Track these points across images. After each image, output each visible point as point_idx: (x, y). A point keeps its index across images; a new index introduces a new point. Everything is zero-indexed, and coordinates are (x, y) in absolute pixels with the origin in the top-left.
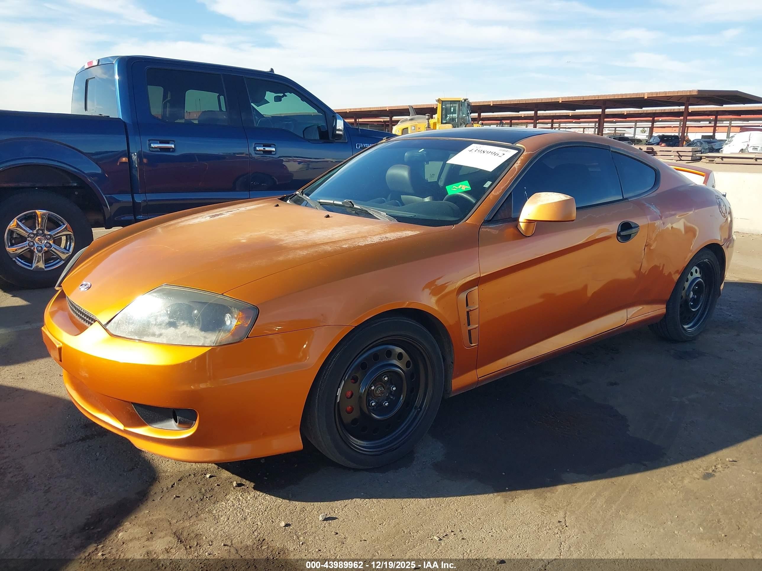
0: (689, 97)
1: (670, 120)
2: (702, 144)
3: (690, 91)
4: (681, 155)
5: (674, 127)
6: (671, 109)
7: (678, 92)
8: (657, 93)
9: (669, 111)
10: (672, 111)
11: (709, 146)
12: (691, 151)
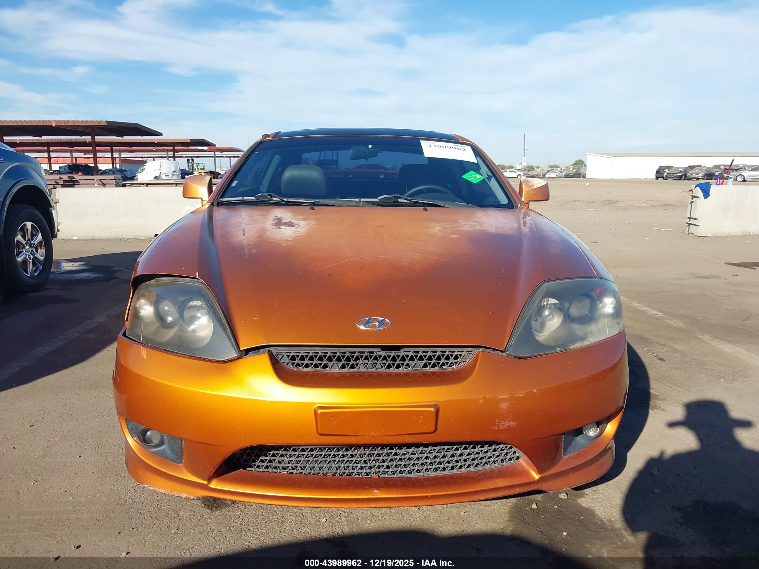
0: (94, 127)
1: (61, 151)
2: (115, 173)
3: (99, 122)
4: (105, 183)
5: (62, 157)
6: (68, 139)
7: (87, 121)
8: (65, 122)
9: (66, 141)
10: (69, 141)
11: (122, 174)
12: (114, 179)
